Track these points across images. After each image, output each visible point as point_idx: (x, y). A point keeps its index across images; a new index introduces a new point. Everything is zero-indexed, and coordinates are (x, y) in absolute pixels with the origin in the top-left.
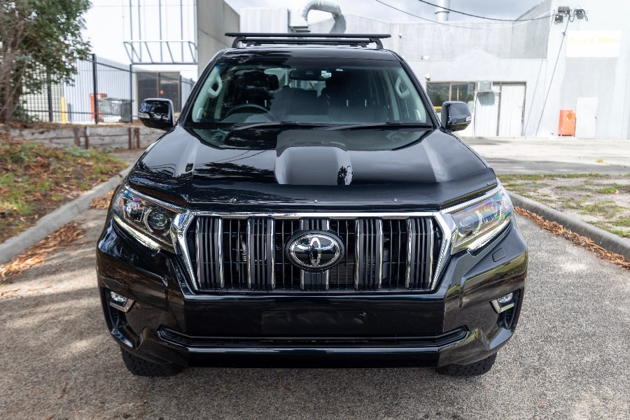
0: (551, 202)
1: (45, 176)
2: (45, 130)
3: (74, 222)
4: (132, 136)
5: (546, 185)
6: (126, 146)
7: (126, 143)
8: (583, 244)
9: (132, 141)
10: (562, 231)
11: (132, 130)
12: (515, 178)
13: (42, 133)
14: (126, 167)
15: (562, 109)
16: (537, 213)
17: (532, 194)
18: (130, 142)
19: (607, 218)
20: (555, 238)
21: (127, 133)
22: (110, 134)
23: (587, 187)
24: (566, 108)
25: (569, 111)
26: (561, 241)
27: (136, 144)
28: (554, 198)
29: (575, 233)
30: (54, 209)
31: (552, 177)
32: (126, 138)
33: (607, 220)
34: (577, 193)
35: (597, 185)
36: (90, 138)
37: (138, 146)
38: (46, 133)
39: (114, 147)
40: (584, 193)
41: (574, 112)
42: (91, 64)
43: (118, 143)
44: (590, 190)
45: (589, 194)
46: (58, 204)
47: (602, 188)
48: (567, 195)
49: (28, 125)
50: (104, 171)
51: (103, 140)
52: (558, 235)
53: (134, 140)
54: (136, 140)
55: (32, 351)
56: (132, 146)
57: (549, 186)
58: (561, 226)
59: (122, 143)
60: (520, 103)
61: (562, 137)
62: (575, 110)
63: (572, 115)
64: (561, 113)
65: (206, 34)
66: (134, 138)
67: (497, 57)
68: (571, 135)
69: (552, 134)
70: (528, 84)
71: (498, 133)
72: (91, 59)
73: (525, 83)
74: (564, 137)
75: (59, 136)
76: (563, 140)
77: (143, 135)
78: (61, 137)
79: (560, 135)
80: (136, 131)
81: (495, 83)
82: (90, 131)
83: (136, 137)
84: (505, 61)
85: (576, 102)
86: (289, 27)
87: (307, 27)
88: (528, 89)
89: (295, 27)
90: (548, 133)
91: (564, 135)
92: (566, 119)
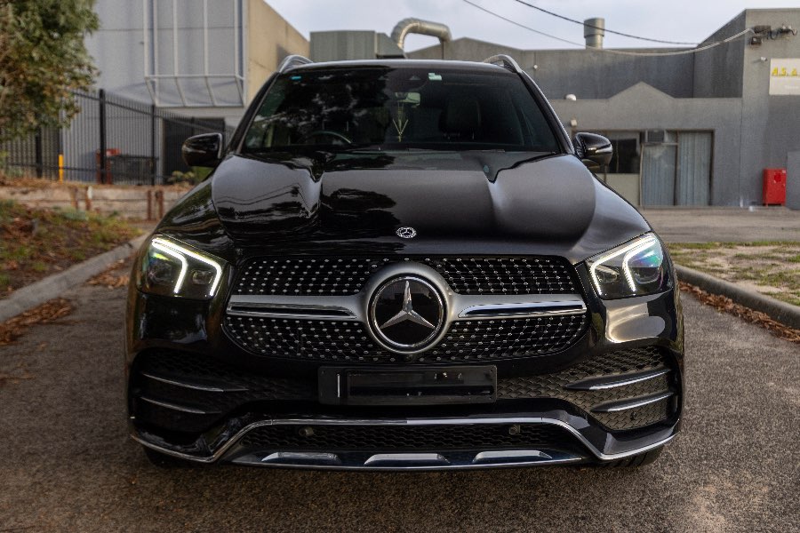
0: (722, 272)
1: (25, 242)
2: (29, 189)
3: (60, 298)
4: (153, 203)
5: (720, 254)
6: (144, 216)
7: (143, 211)
8: (756, 321)
9: (153, 208)
10: (731, 306)
11: (153, 194)
12: (678, 247)
13: (25, 193)
14: (139, 235)
15: (767, 168)
16: (699, 285)
17: (697, 264)
18: (149, 211)
19: (793, 289)
20: (720, 314)
21: (146, 198)
22: (122, 198)
23: (775, 255)
24: (772, 167)
25: (776, 171)
26: (727, 317)
27: (157, 214)
28: (726, 267)
29: (748, 308)
30: (33, 281)
32: (145, 204)
33: (793, 291)
34: (760, 262)
35: (790, 252)
36: (92, 203)
38: (31, 193)
39: (126, 216)
40: (769, 262)
41: (784, 172)
42: (97, 103)
43: (132, 211)
44: (778, 259)
45: (777, 263)
46: (41, 275)
47: (795, 255)
48: (745, 264)
49: (7, 182)
50: (108, 239)
51: (111, 205)
52: (725, 311)
53: (156, 208)
54: (158, 207)
56: (152, 217)
57: (723, 255)
58: (730, 300)
59: (138, 212)
60: (706, 160)
61: (767, 207)
62: (786, 169)
63: (779, 177)
64: (765, 173)
65: (262, 66)
66: (155, 205)
67: (672, 96)
68: (779, 205)
69: (753, 204)
70: (716, 134)
71: (675, 202)
72: (97, 96)
73: (711, 133)
74: (771, 207)
75: (49, 198)
76: (769, 211)
77: (168, 201)
78: (52, 199)
79: (764, 205)
80: (159, 196)
81: (669, 132)
82: (93, 194)
83: (158, 203)
84: (682, 101)
85: (787, 158)
86: (378, 56)
87: (402, 57)
88: (716, 140)
89: (386, 57)
90: (747, 202)
91: (769, 205)
92: (772, 182)
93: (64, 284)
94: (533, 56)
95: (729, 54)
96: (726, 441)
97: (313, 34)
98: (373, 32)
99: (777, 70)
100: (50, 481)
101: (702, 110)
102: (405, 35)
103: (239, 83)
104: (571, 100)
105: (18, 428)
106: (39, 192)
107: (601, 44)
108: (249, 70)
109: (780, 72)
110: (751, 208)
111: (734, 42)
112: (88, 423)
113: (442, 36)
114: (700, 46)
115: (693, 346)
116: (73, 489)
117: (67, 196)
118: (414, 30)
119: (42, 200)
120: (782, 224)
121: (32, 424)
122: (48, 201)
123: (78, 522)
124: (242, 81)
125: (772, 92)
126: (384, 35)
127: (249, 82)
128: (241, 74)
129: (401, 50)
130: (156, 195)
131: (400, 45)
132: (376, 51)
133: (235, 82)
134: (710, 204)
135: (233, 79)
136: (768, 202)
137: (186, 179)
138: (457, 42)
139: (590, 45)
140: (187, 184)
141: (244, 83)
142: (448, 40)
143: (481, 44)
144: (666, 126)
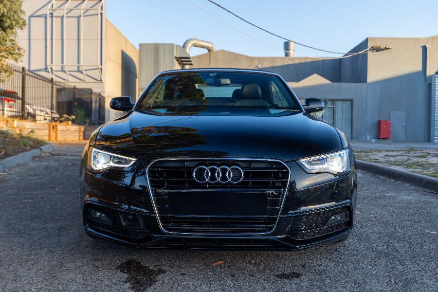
4: (51, 131)
6: (46, 138)
7: (46, 135)
9: (51, 134)
11: (51, 126)
15: (380, 119)
18: (49, 135)
21: (48, 128)
23: (407, 155)
24: (382, 119)
25: (385, 121)
27: (54, 137)
32: (47, 132)
35: (414, 153)
37: (56, 140)
41: (389, 121)
42: (21, 75)
43: (39, 135)
47: (418, 154)
53: (53, 134)
59: (43, 136)
60: (348, 116)
63: (388, 124)
64: (379, 122)
65: (112, 61)
66: (53, 132)
67: (331, 81)
68: (387, 139)
69: (374, 138)
70: (354, 101)
72: (21, 71)
73: (352, 101)
76: (382, 142)
77: (60, 131)
79: (379, 139)
80: (55, 128)
81: (330, 100)
82: (17, 124)
83: (54, 132)
84: (336, 84)
85: (390, 114)
86: (176, 57)
87: (189, 58)
88: (354, 105)
89: (181, 58)
90: (371, 137)
91: (382, 139)
92: (383, 127)
94: (257, 60)
95: (360, 61)
97: (141, 45)
98: (173, 45)
101: (347, 89)
102: (190, 48)
103: (100, 69)
107: (293, 55)
108: (106, 63)
110: (373, 140)
111: (362, 54)
113: (209, 48)
114: (346, 55)
118: (195, 45)
124: (101, 69)
126: (179, 46)
127: (106, 70)
128: (101, 65)
129: (189, 54)
130: (53, 128)
131: (187, 52)
132: (175, 55)
133: (98, 69)
134: (352, 138)
135: (97, 67)
136: (381, 137)
137: (70, 120)
138: (217, 52)
139: (287, 55)
140: (70, 122)
141: (103, 70)
142: (213, 50)
143: (230, 53)
144: (328, 97)
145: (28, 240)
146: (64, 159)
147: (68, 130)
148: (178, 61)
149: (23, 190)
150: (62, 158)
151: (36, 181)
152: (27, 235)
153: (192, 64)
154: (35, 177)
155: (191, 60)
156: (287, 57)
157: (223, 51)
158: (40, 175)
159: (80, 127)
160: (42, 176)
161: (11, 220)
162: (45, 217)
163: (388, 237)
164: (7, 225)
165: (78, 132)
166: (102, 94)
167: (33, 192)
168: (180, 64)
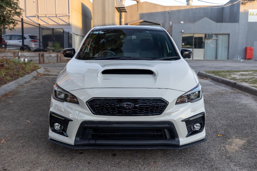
1: (2, 70)
4: (41, 57)
6: (38, 62)
7: (38, 60)
11: (41, 54)
15: (247, 47)
18: (40, 60)
21: (38, 56)
22: (30, 56)
24: (248, 46)
25: (250, 48)
27: (42, 61)
31: (239, 71)
32: (38, 58)
36: (20, 57)
37: (44, 63)
38: (0, 54)
41: (252, 48)
42: (21, 23)
43: (34, 60)
53: (42, 59)
55: (4, 131)
59: (36, 61)
60: (226, 44)
61: (247, 60)
62: (253, 47)
63: (251, 50)
64: (246, 48)
65: (76, 10)
67: (216, 22)
68: (251, 59)
69: (242, 59)
71: (216, 58)
72: (21, 20)
73: (229, 35)
74: (248, 60)
75: (6, 56)
76: (247, 61)
77: (46, 57)
78: (7, 56)
79: (246, 59)
80: (43, 55)
81: (215, 34)
82: (21, 54)
83: (42, 58)
84: (219, 24)
85: (253, 43)
86: (116, 8)
87: (124, 8)
88: (230, 37)
89: (119, 8)
90: (240, 58)
91: (248, 59)
92: (249, 51)
93: (17, 84)
94: (169, 8)
95: (235, 8)
96: (244, 131)
99: (251, 13)
100: (28, 145)
101: (226, 27)
102: (125, 1)
103: (68, 16)
104: (182, 23)
105: (13, 129)
106: (3, 53)
107: (192, 4)
108: (72, 12)
109: (252, 14)
110: (242, 60)
111: (237, 4)
112: (36, 128)
114: (225, 5)
115: (230, 103)
116: (36, 148)
117: (12, 55)
119: (4, 56)
120: (252, 65)
121: (17, 128)
122: (6, 57)
123: (41, 157)
124: (69, 16)
125: (249, 21)
127: (72, 16)
128: (69, 14)
129: (124, 5)
130: (42, 55)
131: (123, 4)
132: (115, 6)
133: (67, 16)
134: (228, 59)
135: (66, 15)
136: (247, 58)
137: (51, 50)
138: (143, 3)
139: (188, 4)
140: (51, 51)
141: (70, 17)
142: (140, 2)
143: (151, 4)
144: (214, 32)
145: (40, 127)
146: (51, 78)
147: (50, 56)
148: (117, 9)
149: (32, 98)
150: (50, 77)
151: (37, 92)
152: (39, 124)
153: (126, 12)
154: (37, 90)
155: (126, 9)
156: (188, 6)
157: (146, 2)
158: (39, 89)
159: (58, 54)
160: (40, 89)
161: (29, 116)
162: (46, 114)
163: (227, 126)
164: (27, 119)
165: (56, 58)
166: (70, 32)
167: (37, 100)
168: (118, 11)
